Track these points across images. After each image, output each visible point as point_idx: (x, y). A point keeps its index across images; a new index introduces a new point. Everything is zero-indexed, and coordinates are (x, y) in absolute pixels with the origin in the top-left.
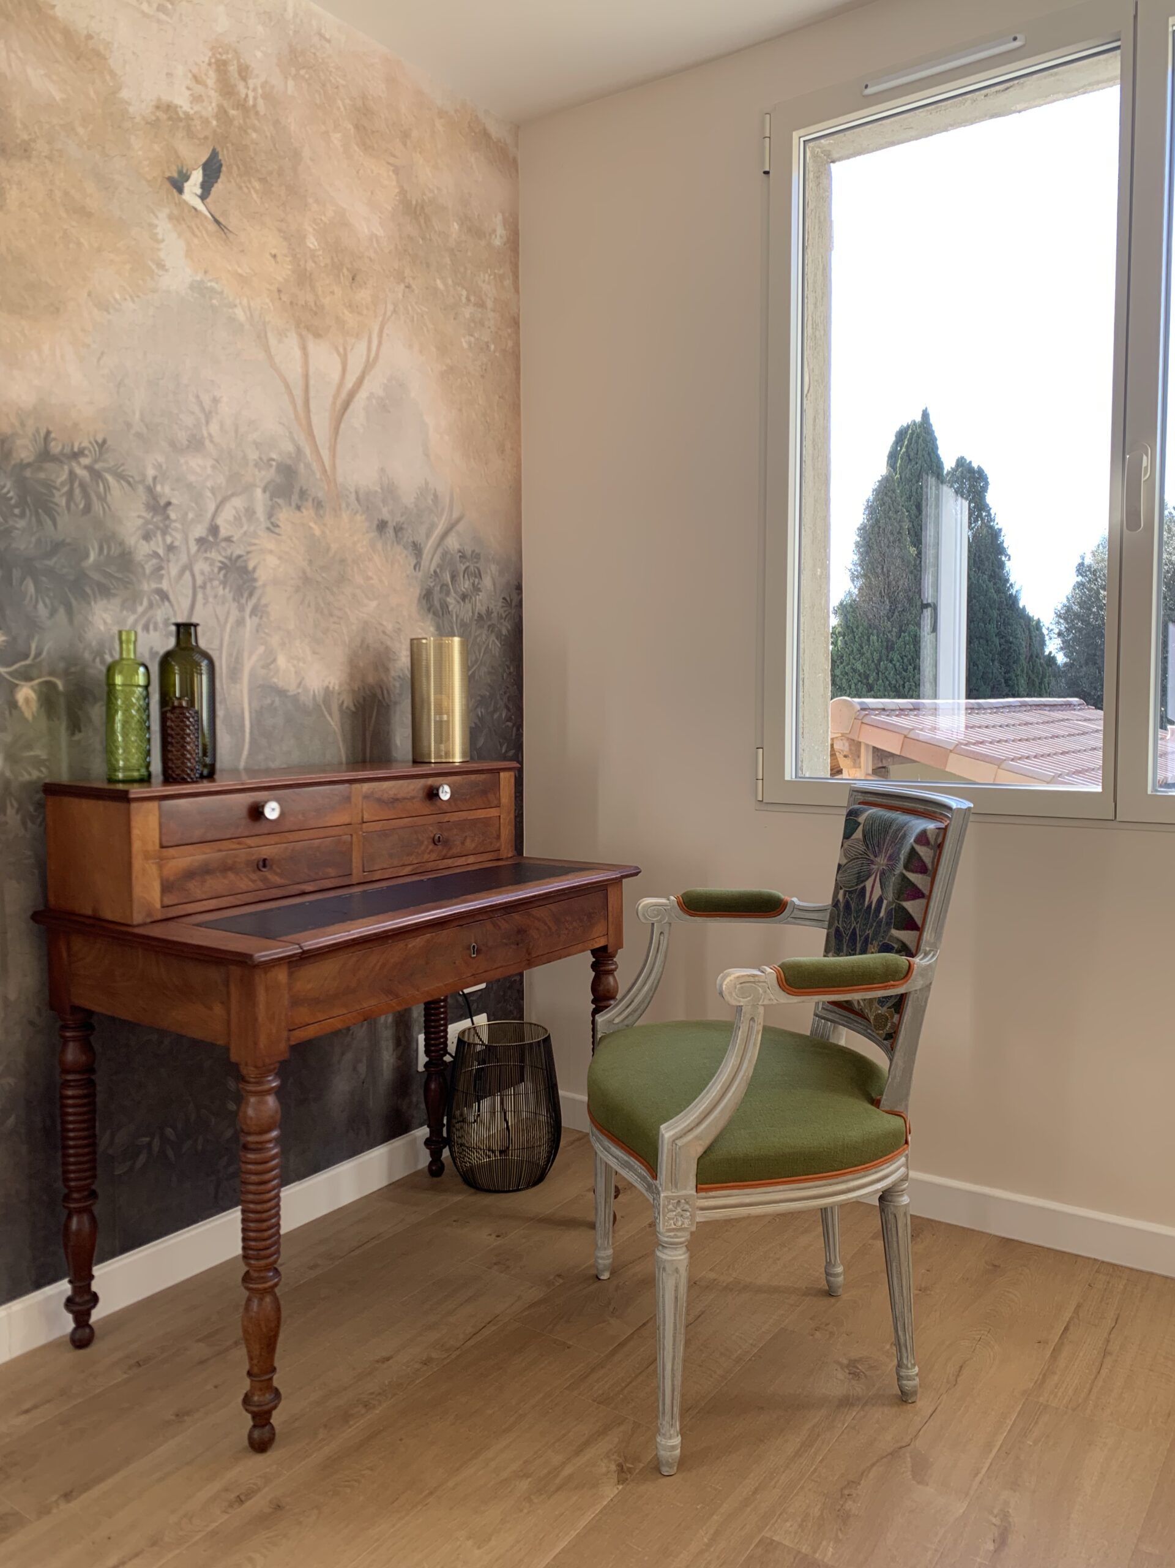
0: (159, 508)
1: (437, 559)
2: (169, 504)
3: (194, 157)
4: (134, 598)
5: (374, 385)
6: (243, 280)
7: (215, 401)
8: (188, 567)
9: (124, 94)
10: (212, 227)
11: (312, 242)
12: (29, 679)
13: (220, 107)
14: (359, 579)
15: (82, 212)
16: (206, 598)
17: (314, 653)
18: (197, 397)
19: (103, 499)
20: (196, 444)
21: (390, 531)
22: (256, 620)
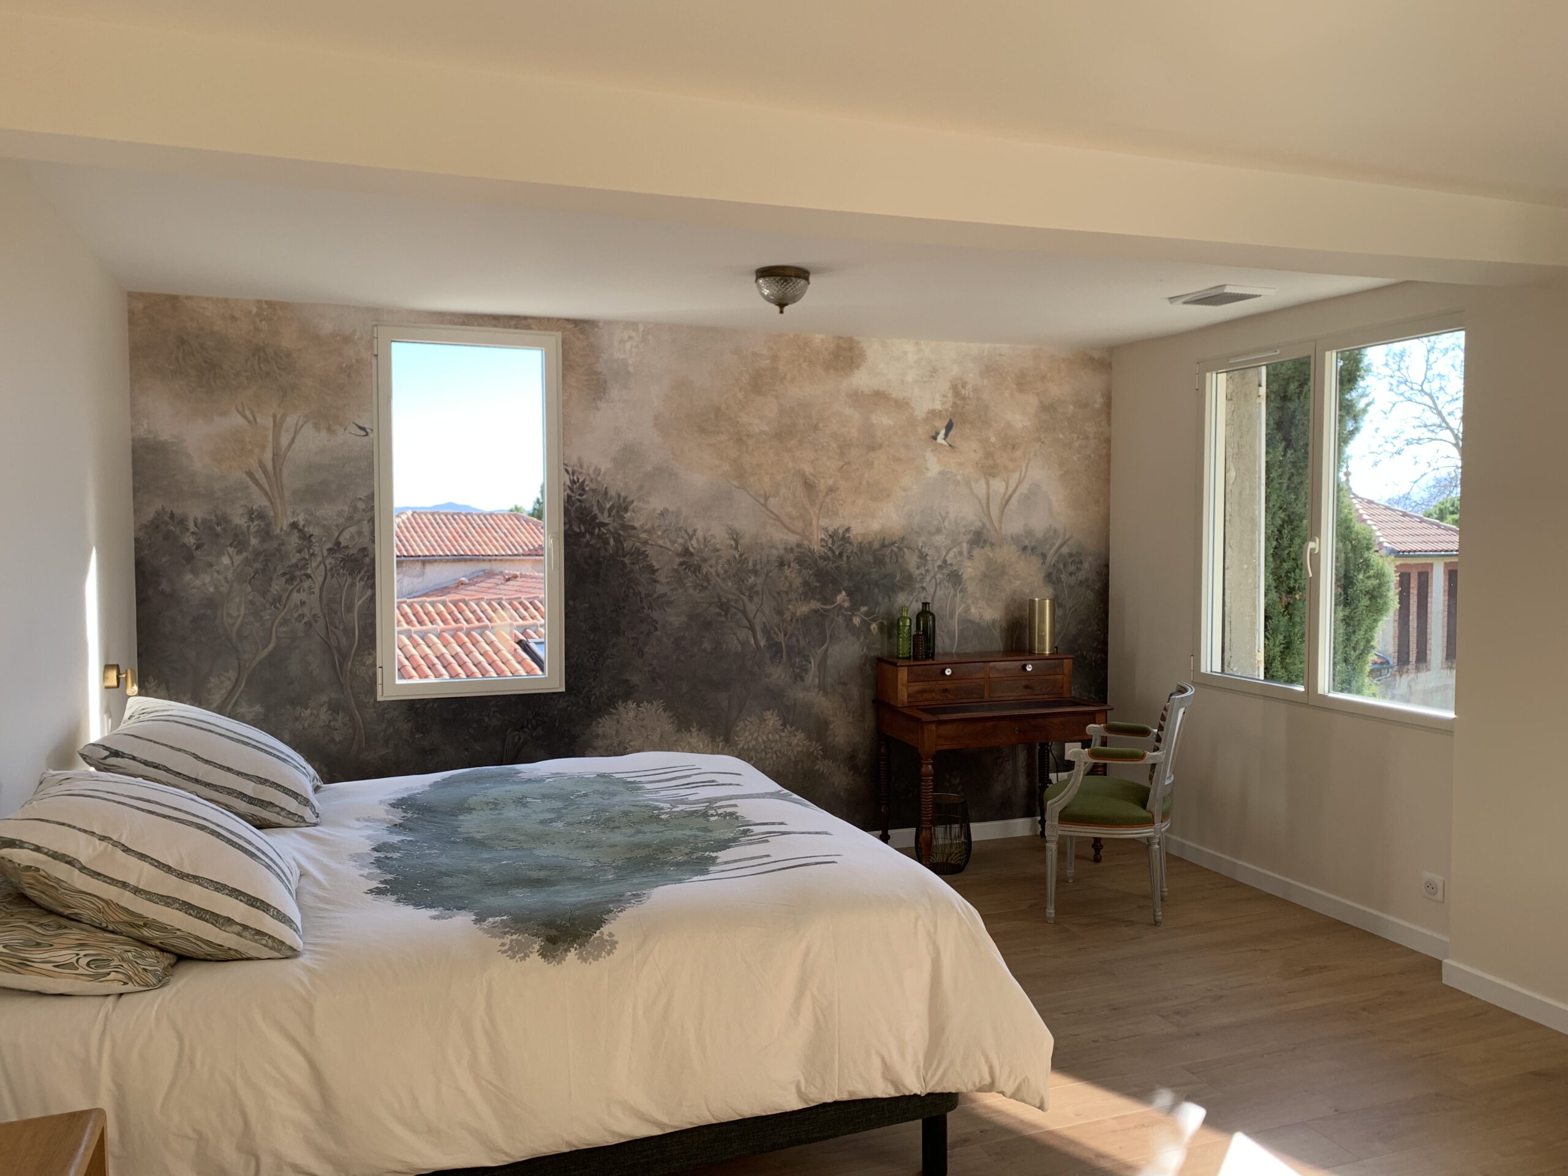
0: (923, 557)
1: (1055, 558)
2: (927, 555)
3: (941, 425)
4: (913, 590)
5: (1023, 489)
6: (961, 464)
7: (947, 513)
8: (934, 577)
9: (916, 413)
10: (948, 448)
11: (993, 439)
12: (875, 621)
13: (955, 403)
14: (1011, 572)
15: (898, 460)
16: (941, 588)
17: (988, 605)
18: (940, 513)
19: (902, 557)
20: (939, 531)
21: (1029, 551)
22: (961, 594)
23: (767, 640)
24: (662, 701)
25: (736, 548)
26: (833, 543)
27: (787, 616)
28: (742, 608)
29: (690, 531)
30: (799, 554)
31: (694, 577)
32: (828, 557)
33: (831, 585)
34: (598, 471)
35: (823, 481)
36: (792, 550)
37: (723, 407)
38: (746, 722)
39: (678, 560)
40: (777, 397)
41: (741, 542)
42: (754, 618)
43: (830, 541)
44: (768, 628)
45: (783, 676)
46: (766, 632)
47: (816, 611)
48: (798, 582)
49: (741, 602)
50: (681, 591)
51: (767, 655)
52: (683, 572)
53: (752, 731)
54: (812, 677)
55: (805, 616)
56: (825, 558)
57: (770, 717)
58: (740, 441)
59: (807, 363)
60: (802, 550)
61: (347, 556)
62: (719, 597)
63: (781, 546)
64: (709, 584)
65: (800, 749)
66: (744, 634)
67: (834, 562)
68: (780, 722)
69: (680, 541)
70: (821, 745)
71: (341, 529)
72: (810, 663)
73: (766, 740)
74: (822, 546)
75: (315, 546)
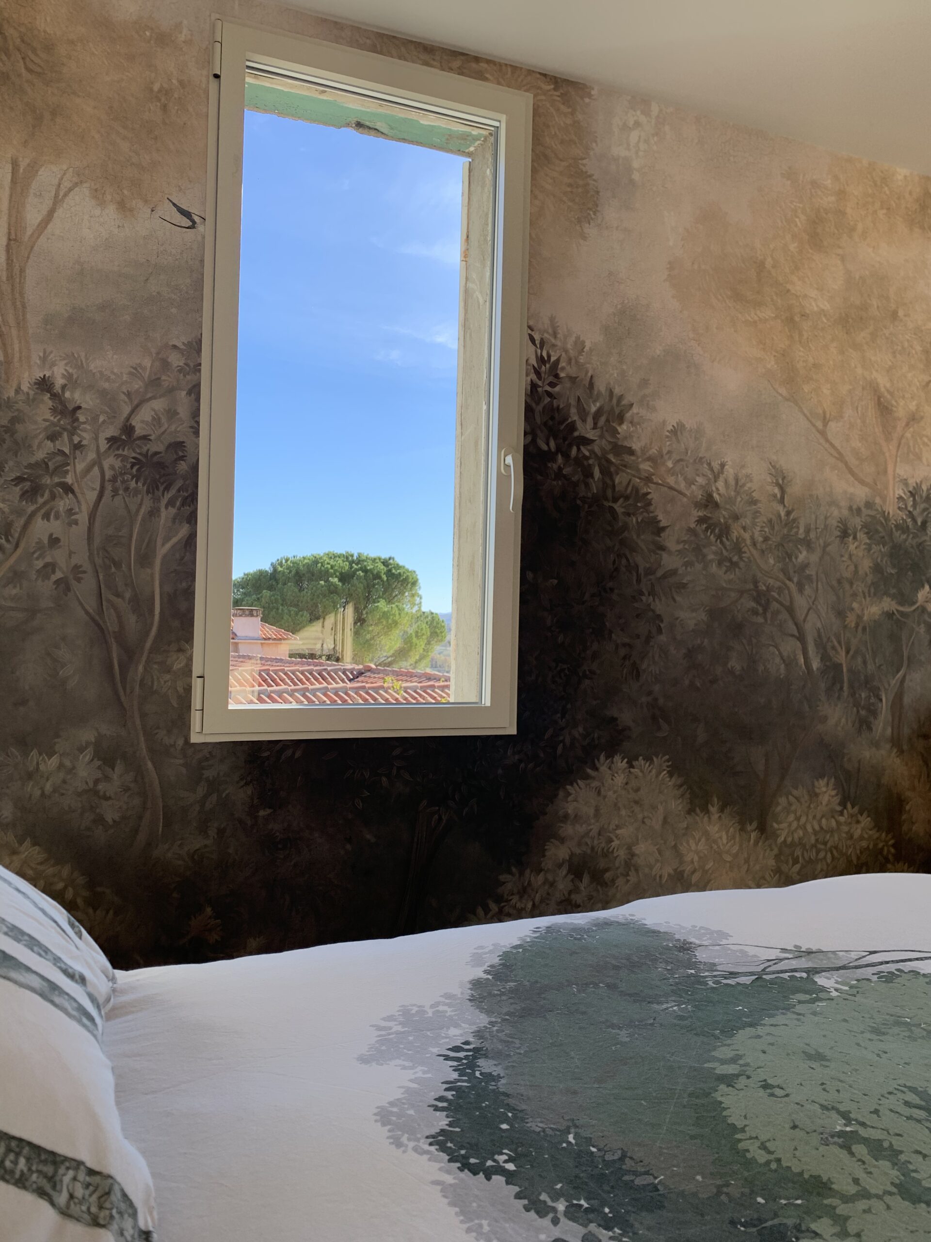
23: (822, 659)
24: (667, 757)
25: (782, 501)
26: (915, 505)
27: (851, 620)
28: (788, 604)
29: (716, 465)
30: (869, 519)
31: (720, 546)
32: (908, 527)
33: (910, 573)
34: (580, 345)
35: (902, 402)
36: (859, 510)
37: (769, 262)
38: (791, 797)
39: (697, 513)
40: (843, 258)
41: (789, 490)
42: (804, 621)
43: (910, 503)
44: (825, 640)
45: (843, 720)
46: (821, 645)
47: (890, 615)
48: (866, 565)
49: (787, 592)
50: (699, 566)
51: (823, 686)
52: (702, 536)
53: (798, 814)
54: (882, 725)
55: (875, 621)
56: (902, 528)
57: (824, 789)
58: (790, 321)
59: (885, 211)
60: (872, 513)
61: (146, 455)
62: (756, 582)
63: (843, 504)
64: (741, 558)
65: (864, 844)
66: (790, 646)
67: (915, 536)
68: (837, 799)
69: (700, 480)
70: (893, 838)
71: (136, 402)
72: (881, 700)
73: (817, 827)
74: (899, 508)
75: (85, 430)
